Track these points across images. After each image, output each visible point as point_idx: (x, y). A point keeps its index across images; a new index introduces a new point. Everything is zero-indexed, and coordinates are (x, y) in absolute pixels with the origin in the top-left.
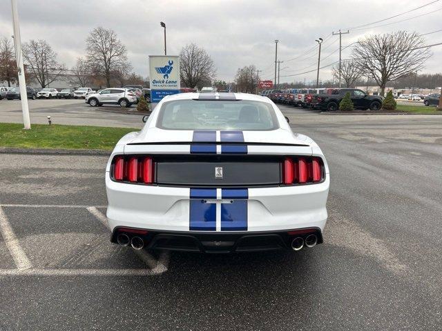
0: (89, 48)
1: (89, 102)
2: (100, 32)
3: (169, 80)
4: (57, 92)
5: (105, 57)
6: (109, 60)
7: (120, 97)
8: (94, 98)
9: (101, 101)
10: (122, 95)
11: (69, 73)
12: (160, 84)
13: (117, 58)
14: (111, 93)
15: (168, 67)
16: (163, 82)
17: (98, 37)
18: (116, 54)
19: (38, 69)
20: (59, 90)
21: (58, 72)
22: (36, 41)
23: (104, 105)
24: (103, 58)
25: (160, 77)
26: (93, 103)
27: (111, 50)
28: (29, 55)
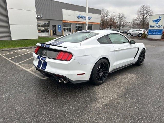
0: (138, 14)
1: (127, 35)
2: (143, 7)
3: (158, 25)
4: (123, 31)
5: (144, 17)
6: (145, 18)
7: (139, 33)
8: (129, 33)
9: (132, 34)
10: (141, 32)
11: (129, 24)
12: (153, 27)
13: (149, 17)
14: (136, 31)
15: (159, 19)
16: (155, 26)
17: (142, 9)
18: (149, 15)
19: (119, 23)
20: (124, 30)
21: (125, 24)
22: (120, 13)
23: (133, 36)
24: (143, 17)
25: (154, 24)
26: (129, 35)
27: (147, 14)
28: (117, 19)
